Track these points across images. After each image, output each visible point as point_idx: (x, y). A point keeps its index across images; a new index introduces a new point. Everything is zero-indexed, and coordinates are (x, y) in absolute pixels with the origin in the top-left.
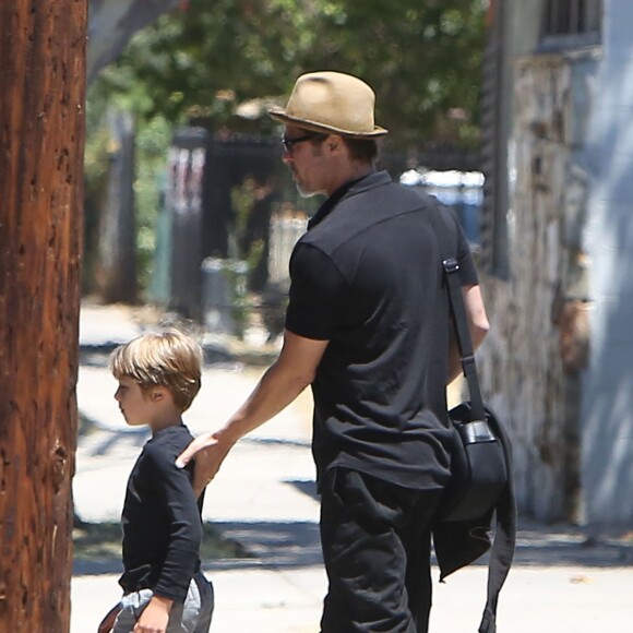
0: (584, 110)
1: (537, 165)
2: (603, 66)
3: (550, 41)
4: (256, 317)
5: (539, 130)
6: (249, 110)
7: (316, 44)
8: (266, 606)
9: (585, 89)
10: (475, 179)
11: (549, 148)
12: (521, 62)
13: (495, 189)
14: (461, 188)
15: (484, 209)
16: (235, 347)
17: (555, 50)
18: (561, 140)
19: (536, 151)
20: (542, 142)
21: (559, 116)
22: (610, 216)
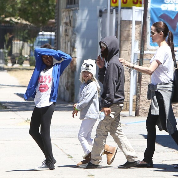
0: (75, 20)
1: (66, 30)
2: (79, 11)
3: (68, 6)
4: (10, 61)
5: (66, 24)
6: (8, 19)
7: (22, 6)
8: (11, 119)
9: (75, 16)
10: (53, 33)
11: (68, 27)
12: (63, 10)
13: (57, 35)
14: (51, 35)
15: (55, 39)
16: (6, 67)
17: (70, 8)
18: (71, 26)
19: (66, 28)
20: (67, 26)
21: (70, 21)
22: (80, 41)
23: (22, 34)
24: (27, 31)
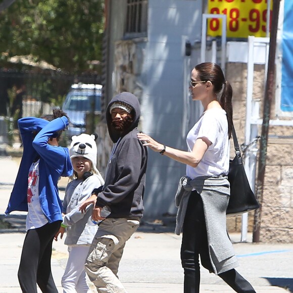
0: (141, 61)
1: (123, 81)
2: (148, 44)
3: (128, 35)
4: (17, 138)
5: (123, 68)
6: (14, 60)
7: (40, 34)
9: (141, 53)
10: (99, 87)
11: (128, 75)
12: (117, 43)
13: (107, 90)
14: (95, 89)
15: (103, 98)
16: (9, 149)
17: (130, 39)
18: (132, 72)
19: (122, 77)
20: (124, 73)
21: (131, 64)
22: (150, 101)
23: (40, 88)
24: (49, 82)
